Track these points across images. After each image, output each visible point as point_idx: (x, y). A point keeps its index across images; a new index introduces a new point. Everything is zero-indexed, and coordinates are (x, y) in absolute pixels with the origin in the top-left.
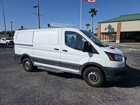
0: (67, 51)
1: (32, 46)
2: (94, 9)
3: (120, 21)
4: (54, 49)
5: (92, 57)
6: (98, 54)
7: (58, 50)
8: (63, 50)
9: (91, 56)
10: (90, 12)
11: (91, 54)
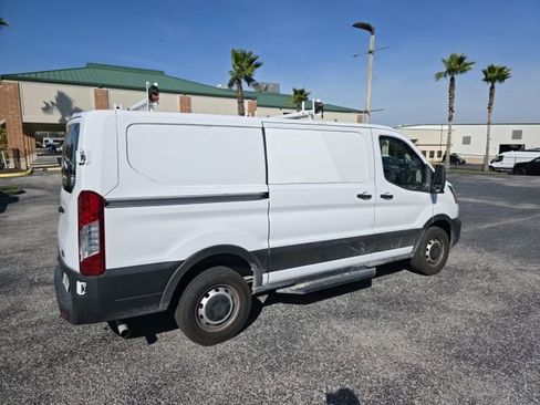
0: (391, 197)
4: (359, 196)
7: (369, 197)
8: (382, 196)
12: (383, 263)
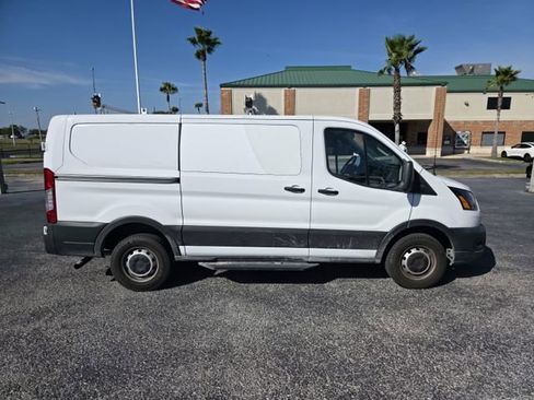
0: (336, 193)
1: (177, 180)
2: (209, 33)
3: (291, 86)
4: (286, 189)
5: (417, 205)
6: (435, 194)
7: (303, 190)
8: (320, 191)
9: (414, 203)
10: (193, 41)
11: (416, 196)
12: (328, 260)
